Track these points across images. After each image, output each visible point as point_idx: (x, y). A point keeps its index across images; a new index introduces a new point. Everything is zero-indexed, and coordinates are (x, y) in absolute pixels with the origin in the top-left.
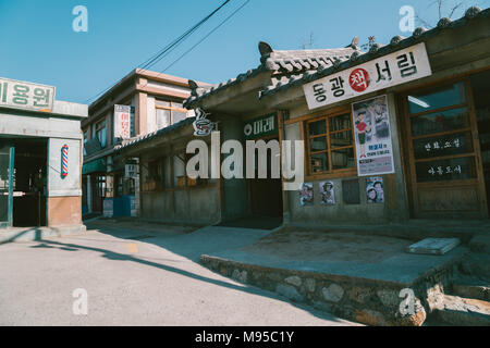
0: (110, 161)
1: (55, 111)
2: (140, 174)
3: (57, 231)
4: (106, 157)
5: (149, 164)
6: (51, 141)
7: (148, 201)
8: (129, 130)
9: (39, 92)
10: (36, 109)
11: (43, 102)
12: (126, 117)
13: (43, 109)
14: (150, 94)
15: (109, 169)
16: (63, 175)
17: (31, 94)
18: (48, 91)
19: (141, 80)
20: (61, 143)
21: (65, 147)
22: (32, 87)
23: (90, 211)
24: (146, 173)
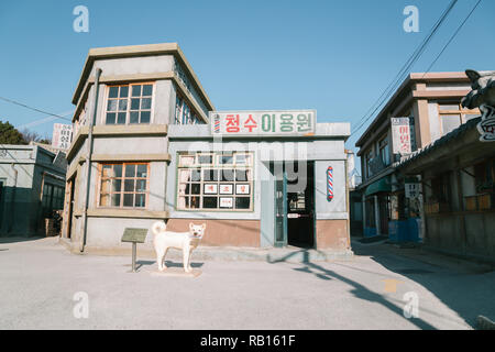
0: (394, 180)
1: (318, 134)
2: (423, 193)
3: (324, 255)
4: (390, 175)
5: (433, 181)
6: (317, 164)
7: (433, 226)
8: (409, 144)
9: (302, 118)
10: (300, 134)
11: (305, 127)
12: (405, 130)
13: (307, 134)
14: (430, 100)
15: (394, 189)
16: (330, 198)
17: (295, 121)
18: (310, 115)
19: (418, 85)
20: (326, 165)
21: (330, 169)
22: (295, 115)
23: (378, 234)
24: (429, 193)
